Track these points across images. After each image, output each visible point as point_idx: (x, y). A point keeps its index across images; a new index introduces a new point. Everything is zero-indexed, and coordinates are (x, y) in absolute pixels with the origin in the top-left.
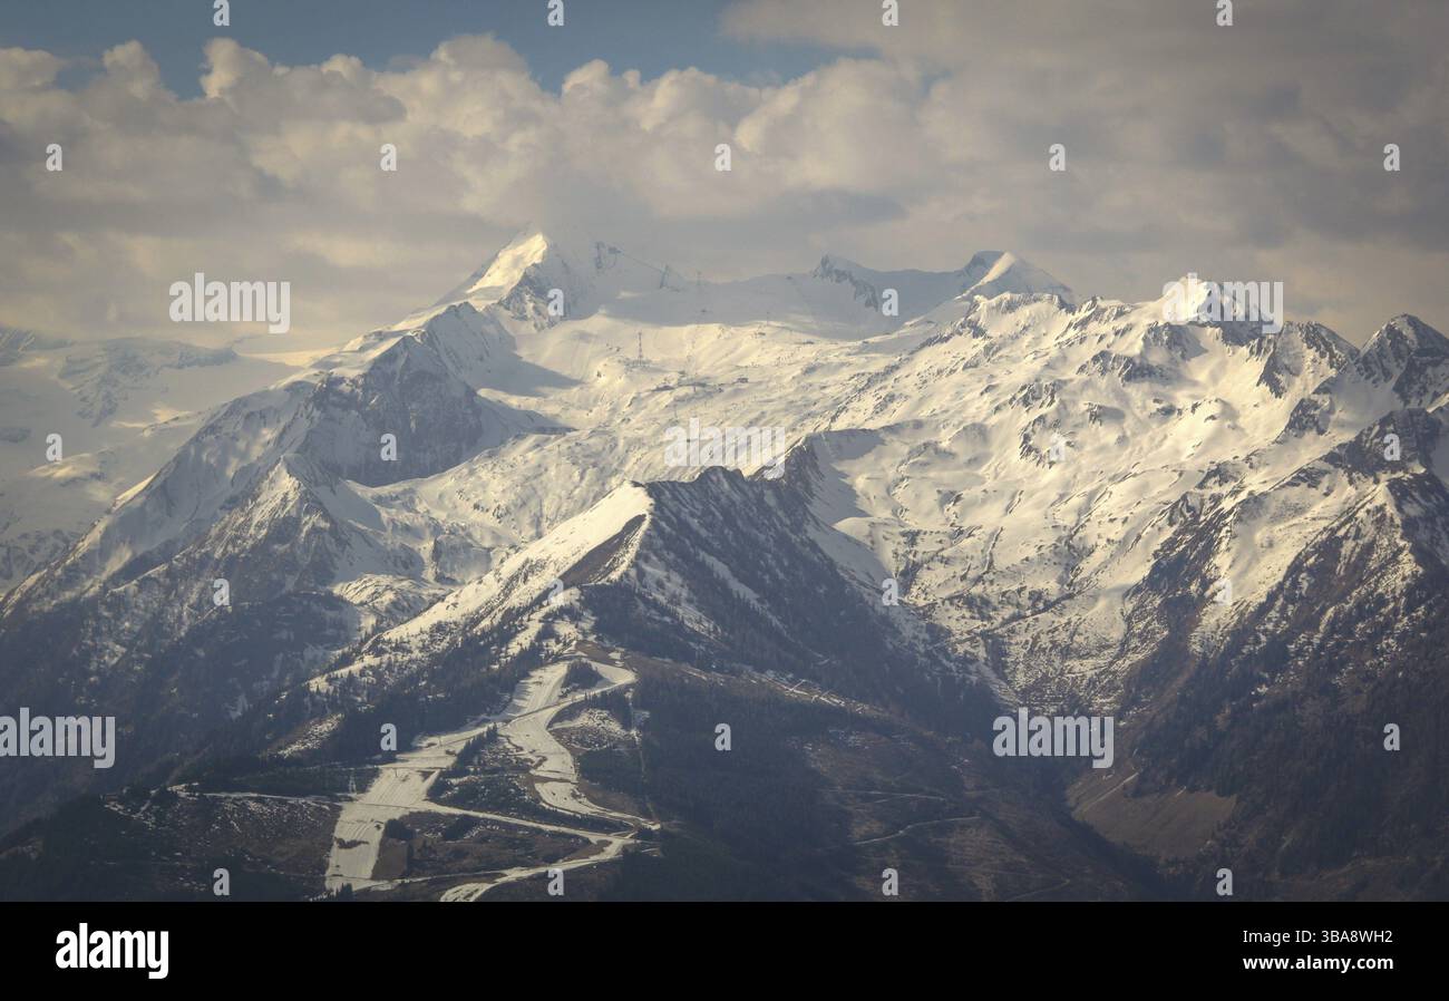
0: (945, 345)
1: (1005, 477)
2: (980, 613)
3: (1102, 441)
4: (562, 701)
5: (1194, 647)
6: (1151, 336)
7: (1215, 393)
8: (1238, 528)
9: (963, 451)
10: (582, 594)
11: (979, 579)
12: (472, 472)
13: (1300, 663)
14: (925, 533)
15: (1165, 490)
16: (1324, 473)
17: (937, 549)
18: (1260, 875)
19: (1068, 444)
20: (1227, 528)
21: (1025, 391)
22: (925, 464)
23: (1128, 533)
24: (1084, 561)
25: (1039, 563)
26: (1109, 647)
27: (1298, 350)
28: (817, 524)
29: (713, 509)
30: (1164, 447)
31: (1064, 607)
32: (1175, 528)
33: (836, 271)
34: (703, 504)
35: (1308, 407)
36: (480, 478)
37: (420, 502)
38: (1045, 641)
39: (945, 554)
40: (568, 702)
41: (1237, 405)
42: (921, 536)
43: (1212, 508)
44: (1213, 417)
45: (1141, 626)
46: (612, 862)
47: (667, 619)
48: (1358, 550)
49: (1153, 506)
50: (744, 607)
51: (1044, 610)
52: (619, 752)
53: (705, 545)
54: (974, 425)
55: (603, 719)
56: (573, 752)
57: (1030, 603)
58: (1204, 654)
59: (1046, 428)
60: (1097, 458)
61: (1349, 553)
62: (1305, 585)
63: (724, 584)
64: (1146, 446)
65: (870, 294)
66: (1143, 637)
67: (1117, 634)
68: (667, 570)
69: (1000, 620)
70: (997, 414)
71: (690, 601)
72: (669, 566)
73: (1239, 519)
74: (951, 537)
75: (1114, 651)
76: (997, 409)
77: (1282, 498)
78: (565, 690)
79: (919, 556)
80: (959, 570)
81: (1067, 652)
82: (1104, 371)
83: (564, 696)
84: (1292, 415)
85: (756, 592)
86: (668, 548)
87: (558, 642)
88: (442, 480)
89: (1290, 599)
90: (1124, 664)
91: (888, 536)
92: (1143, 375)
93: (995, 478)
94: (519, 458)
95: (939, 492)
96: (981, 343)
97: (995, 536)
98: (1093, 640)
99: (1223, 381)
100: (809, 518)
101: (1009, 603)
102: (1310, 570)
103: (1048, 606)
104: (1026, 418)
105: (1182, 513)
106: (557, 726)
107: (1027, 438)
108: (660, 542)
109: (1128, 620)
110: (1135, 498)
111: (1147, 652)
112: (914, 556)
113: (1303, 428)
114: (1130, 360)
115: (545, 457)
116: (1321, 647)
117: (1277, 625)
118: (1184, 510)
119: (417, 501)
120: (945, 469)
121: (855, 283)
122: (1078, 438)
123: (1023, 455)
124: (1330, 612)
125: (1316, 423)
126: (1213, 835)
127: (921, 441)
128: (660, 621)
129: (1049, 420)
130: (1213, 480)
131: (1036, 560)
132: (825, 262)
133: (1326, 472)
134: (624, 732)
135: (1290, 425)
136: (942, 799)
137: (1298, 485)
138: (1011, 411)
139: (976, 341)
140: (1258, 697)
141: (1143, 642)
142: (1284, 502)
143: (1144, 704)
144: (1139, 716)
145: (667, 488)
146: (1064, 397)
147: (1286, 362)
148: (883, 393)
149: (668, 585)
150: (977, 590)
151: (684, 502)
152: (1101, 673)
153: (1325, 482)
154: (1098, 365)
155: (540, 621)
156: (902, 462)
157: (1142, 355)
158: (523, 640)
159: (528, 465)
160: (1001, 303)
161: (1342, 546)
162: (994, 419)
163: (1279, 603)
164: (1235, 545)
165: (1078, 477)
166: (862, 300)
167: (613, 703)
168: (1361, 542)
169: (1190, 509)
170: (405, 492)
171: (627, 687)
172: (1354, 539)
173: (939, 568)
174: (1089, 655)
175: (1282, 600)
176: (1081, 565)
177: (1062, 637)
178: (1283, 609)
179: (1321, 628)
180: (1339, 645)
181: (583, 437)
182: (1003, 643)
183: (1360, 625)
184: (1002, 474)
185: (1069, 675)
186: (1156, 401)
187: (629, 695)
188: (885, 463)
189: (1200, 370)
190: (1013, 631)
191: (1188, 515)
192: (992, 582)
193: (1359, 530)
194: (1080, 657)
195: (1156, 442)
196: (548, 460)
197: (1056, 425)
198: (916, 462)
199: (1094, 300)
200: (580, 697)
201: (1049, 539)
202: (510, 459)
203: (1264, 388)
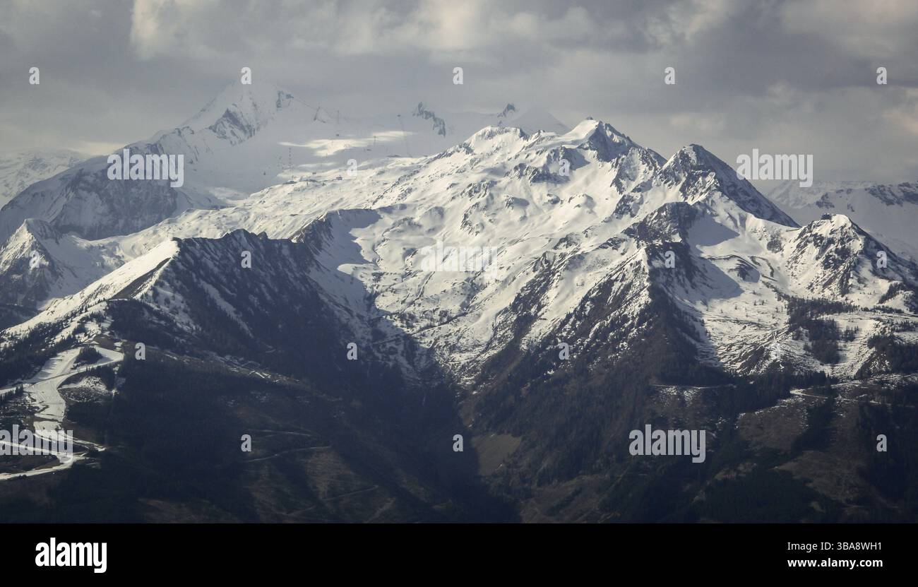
0: (449, 158)
1: (449, 240)
2: (407, 323)
3: (511, 220)
4: (72, 371)
5: (523, 346)
6: (552, 155)
7: (586, 191)
8: (565, 274)
9: (427, 224)
10: (108, 306)
11: (412, 303)
12: (155, 232)
13: (575, 356)
14: (387, 274)
15: (537, 250)
16: (622, 241)
17: (390, 284)
18: (527, 485)
19: (490, 220)
20: (559, 274)
21: (470, 188)
22: (400, 231)
23: (508, 277)
24: (480, 293)
25: (452, 293)
26: (479, 345)
27: (636, 165)
28: (318, 266)
29: (230, 255)
30: (546, 225)
31: (459, 321)
32: (537, 273)
33: (426, 111)
34: (223, 252)
35: (628, 200)
36: (159, 236)
37: (120, 249)
38: (441, 342)
39: (395, 287)
40: (76, 372)
41: (595, 199)
42: (385, 276)
43: (559, 261)
44: (579, 206)
45: (501, 333)
46: (65, 470)
47: (163, 322)
48: (622, 288)
49: (528, 259)
50: (223, 315)
51: (447, 323)
52: (98, 404)
53: (209, 277)
54: (436, 208)
55: (95, 383)
56: (68, 402)
57: (438, 318)
58: (528, 350)
59: (479, 211)
60: (506, 230)
61: (616, 290)
62: (589, 308)
63: (213, 301)
64: (536, 223)
65: (442, 126)
66: (500, 341)
67: (486, 338)
68: (174, 292)
69: (418, 328)
70: (453, 200)
71: (185, 311)
72: (175, 290)
73: (567, 268)
74: (403, 277)
75: (482, 348)
76: (453, 198)
77: (596, 255)
78: (76, 365)
79: (380, 288)
80: (401, 296)
81: (453, 348)
82: (521, 176)
83: (75, 368)
84: (618, 205)
85: (234, 307)
86: (177, 279)
87: (86, 335)
88: (137, 237)
89: (578, 317)
90: (485, 356)
91: (363, 275)
92: (543, 180)
93: (443, 240)
94: (186, 224)
95: (404, 249)
96: (470, 157)
97: (429, 276)
98: (471, 342)
99: (592, 184)
100: (314, 263)
101: (426, 318)
102: (593, 300)
103: (450, 320)
104: (468, 203)
105: (542, 264)
106: (65, 387)
107: (466, 216)
108: (174, 275)
109: (495, 329)
110: (519, 255)
111: (500, 349)
112: (377, 288)
113: (622, 213)
114: (536, 170)
115: (201, 224)
116: (588, 346)
117: (569, 333)
118: (543, 262)
119: (117, 249)
120: (412, 235)
121: (435, 120)
122: (497, 217)
123: (463, 227)
124: (597, 326)
125: (630, 210)
126: (504, 461)
127: (402, 218)
128: (158, 324)
129: (481, 206)
130: (563, 244)
131: (450, 292)
132: (420, 106)
133: (624, 240)
134: (107, 391)
135: (617, 211)
136: (309, 435)
137: (606, 248)
138: (461, 199)
139: (467, 156)
140: (549, 376)
141: (499, 343)
142: (597, 258)
143: (489, 381)
144: (485, 389)
145: (198, 242)
146: (493, 192)
147: (628, 172)
148: (405, 188)
149: (172, 301)
150: (410, 309)
151: (209, 250)
152: (470, 362)
153: (623, 246)
154: (517, 172)
155: (78, 322)
156: (388, 230)
157: (545, 167)
158: (65, 333)
159: (190, 229)
160: (485, 133)
161: (613, 285)
162: (451, 204)
163: (572, 320)
164: (561, 284)
165: (491, 241)
166: (437, 129)
167: (105, 374)
168: (624, 283)
169: (546, 262)
170: (110, 244)
171: (116, 364)
172: (621, 281)
173: (390, 295)
174: (467, 350)
175: (573, 317)
176: (477, 295)
177: (452, 340)
178: (574, 322)
179: (590, 335)
180: (598, 345)
181: (230, 212)
182: (417, 343)
183: (611, 334)
184: (447, 239)
185: (451, 363)
186: (548, 195)
187: (117, 369)
188: (376, 230)
189: (580, 176)
190: (424, 335)
191: (545, 265)
192: (420, 305)
193: (624, 275)
194: (461, 352)
195: (543, 220)
196: (203, 226)
197: (486, 208)
198: (395, 230)
199: (539, 132)
200: (83, 369)
201: (462, 278)
202: (180, 225)
203: (614, 188)
